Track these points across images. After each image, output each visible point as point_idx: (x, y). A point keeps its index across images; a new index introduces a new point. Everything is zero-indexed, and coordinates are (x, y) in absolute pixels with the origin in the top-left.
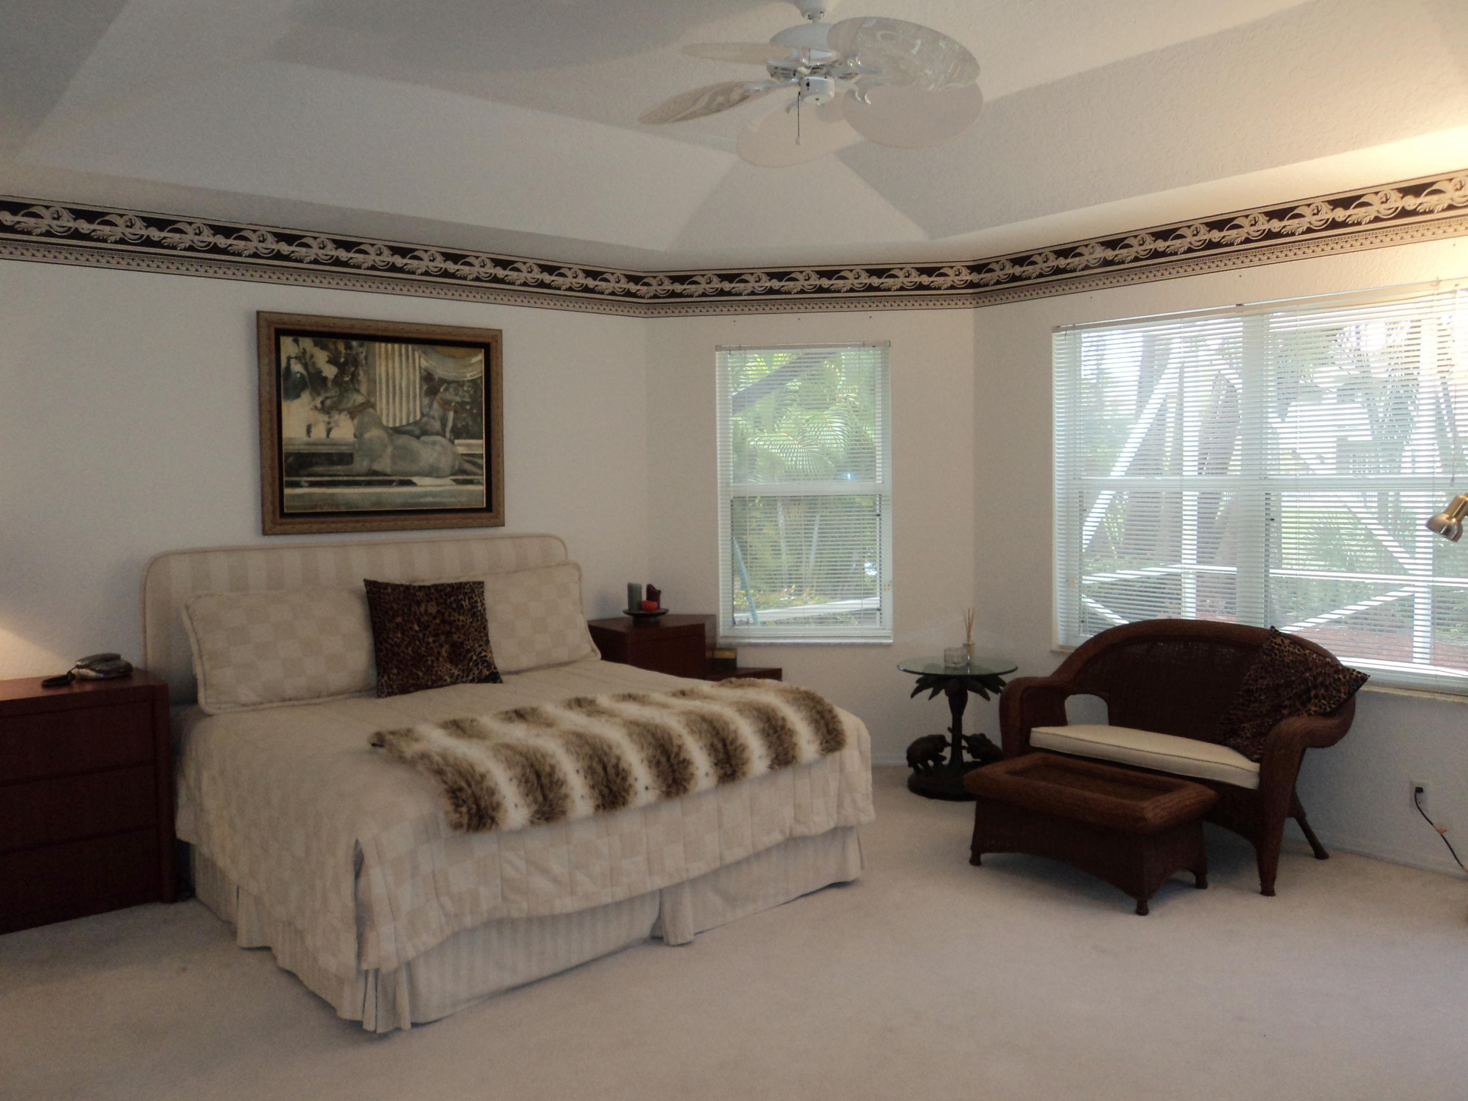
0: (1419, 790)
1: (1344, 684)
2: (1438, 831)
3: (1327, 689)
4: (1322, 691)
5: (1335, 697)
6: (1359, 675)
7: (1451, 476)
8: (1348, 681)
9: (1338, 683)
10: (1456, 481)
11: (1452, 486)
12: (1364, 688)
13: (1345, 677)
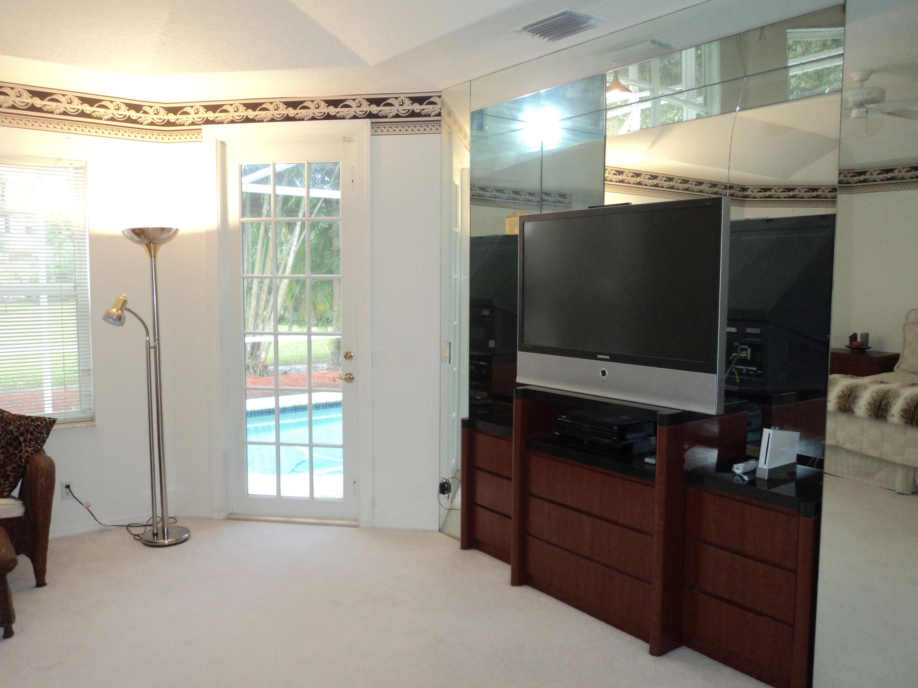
0: (68, 487)
1: (43, 428)
2: (86, 507)
3: (32, 434)
4: (29, 436)
5: (40, 437)
6: (51, 420)
7: (73, 285)
8: (45, 425)
9: (39, 428)
10: (77, 288)
11: (75, 291)
12: (55, 427)
13: (42, 423)
